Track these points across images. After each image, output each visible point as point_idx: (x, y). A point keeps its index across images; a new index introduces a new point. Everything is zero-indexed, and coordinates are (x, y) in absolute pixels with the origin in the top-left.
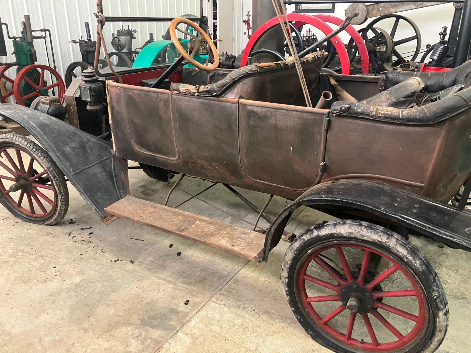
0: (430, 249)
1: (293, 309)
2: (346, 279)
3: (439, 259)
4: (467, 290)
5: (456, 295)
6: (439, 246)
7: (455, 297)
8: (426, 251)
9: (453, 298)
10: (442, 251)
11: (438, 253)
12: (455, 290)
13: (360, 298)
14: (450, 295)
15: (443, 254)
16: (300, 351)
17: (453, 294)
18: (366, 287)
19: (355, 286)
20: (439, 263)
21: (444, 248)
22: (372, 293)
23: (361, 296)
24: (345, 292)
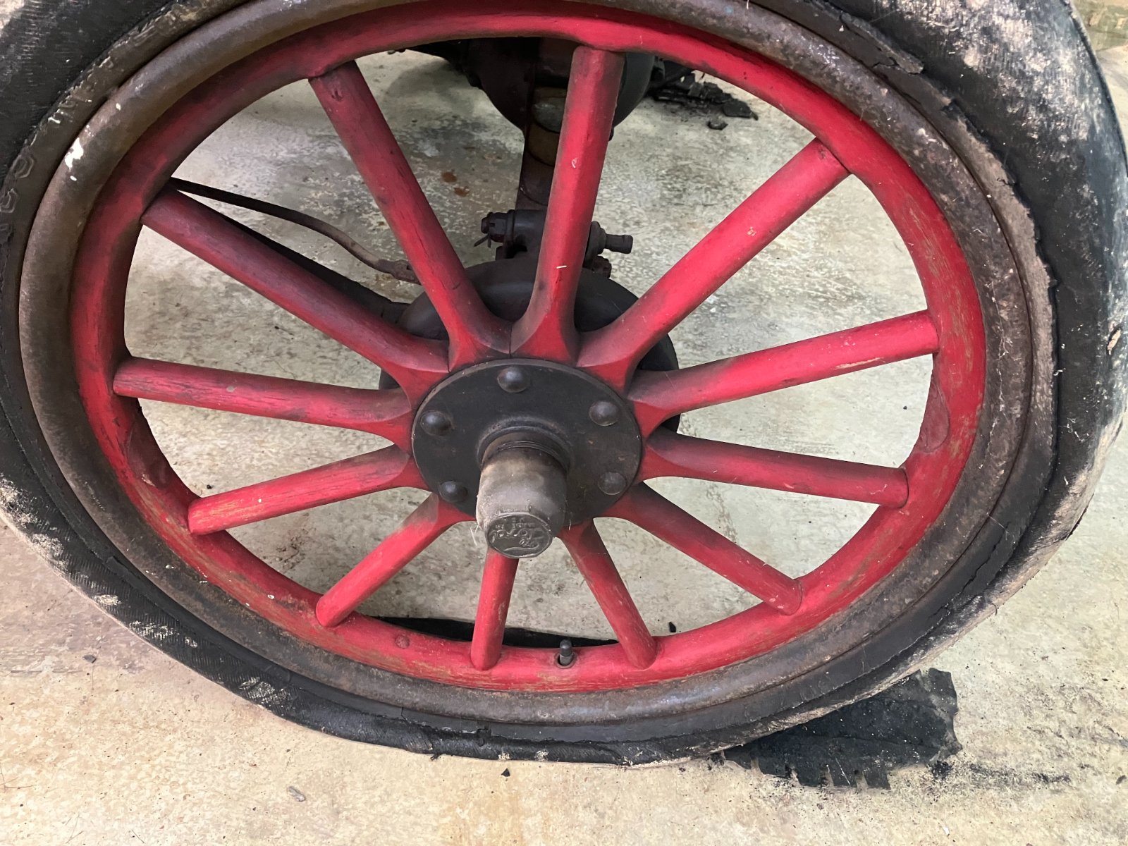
0: (687, 138)
1: (112, 600)
2: (434, 337)
3: (725, 169)
4: (851, 266)
5: (825, 292)
6: (709, 125)
7: (828, 299)
8: (676, 148)
9: (821, 304)
10: (724, 139)
11: (715, 148)
12: (816, 274)
13: (558, 449)
14: (809, 295)
15: (731, 149)
16: (213, 835)
17: (817, 290)
18: (586, 362)
19: (510, 375)
20: (731, 183)
21: (726, 130)
22: (631, 398)
23: (559, 429)
24: (443, 428)
